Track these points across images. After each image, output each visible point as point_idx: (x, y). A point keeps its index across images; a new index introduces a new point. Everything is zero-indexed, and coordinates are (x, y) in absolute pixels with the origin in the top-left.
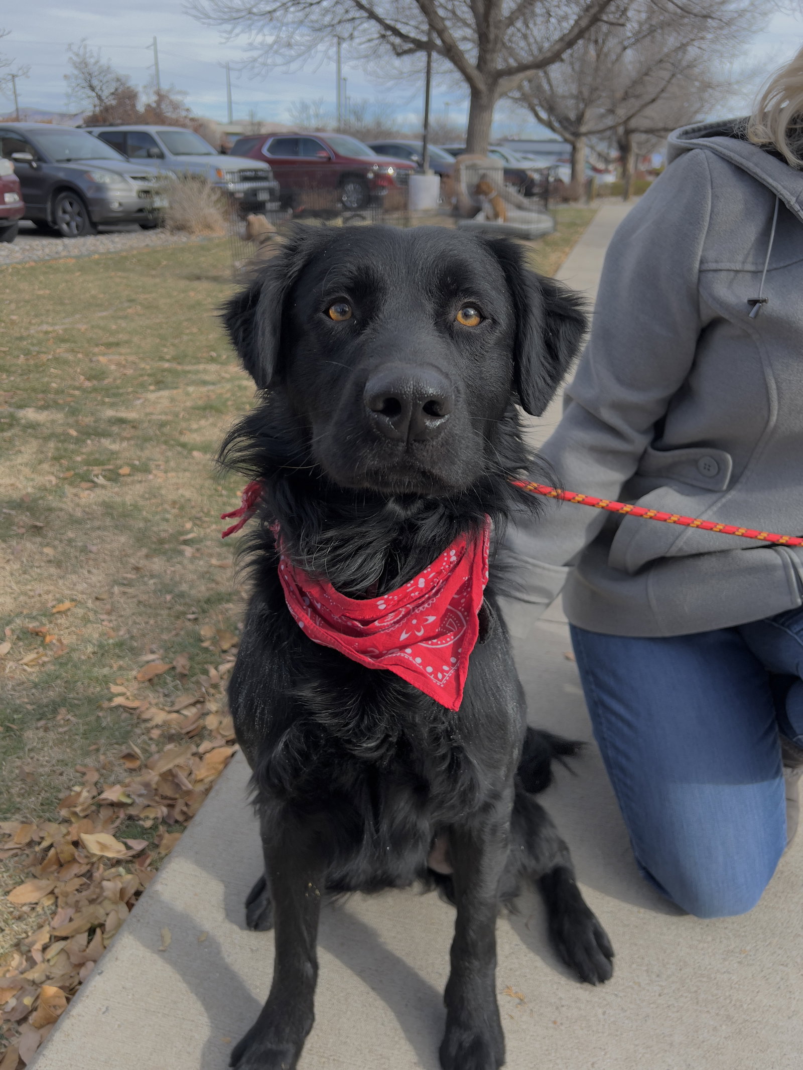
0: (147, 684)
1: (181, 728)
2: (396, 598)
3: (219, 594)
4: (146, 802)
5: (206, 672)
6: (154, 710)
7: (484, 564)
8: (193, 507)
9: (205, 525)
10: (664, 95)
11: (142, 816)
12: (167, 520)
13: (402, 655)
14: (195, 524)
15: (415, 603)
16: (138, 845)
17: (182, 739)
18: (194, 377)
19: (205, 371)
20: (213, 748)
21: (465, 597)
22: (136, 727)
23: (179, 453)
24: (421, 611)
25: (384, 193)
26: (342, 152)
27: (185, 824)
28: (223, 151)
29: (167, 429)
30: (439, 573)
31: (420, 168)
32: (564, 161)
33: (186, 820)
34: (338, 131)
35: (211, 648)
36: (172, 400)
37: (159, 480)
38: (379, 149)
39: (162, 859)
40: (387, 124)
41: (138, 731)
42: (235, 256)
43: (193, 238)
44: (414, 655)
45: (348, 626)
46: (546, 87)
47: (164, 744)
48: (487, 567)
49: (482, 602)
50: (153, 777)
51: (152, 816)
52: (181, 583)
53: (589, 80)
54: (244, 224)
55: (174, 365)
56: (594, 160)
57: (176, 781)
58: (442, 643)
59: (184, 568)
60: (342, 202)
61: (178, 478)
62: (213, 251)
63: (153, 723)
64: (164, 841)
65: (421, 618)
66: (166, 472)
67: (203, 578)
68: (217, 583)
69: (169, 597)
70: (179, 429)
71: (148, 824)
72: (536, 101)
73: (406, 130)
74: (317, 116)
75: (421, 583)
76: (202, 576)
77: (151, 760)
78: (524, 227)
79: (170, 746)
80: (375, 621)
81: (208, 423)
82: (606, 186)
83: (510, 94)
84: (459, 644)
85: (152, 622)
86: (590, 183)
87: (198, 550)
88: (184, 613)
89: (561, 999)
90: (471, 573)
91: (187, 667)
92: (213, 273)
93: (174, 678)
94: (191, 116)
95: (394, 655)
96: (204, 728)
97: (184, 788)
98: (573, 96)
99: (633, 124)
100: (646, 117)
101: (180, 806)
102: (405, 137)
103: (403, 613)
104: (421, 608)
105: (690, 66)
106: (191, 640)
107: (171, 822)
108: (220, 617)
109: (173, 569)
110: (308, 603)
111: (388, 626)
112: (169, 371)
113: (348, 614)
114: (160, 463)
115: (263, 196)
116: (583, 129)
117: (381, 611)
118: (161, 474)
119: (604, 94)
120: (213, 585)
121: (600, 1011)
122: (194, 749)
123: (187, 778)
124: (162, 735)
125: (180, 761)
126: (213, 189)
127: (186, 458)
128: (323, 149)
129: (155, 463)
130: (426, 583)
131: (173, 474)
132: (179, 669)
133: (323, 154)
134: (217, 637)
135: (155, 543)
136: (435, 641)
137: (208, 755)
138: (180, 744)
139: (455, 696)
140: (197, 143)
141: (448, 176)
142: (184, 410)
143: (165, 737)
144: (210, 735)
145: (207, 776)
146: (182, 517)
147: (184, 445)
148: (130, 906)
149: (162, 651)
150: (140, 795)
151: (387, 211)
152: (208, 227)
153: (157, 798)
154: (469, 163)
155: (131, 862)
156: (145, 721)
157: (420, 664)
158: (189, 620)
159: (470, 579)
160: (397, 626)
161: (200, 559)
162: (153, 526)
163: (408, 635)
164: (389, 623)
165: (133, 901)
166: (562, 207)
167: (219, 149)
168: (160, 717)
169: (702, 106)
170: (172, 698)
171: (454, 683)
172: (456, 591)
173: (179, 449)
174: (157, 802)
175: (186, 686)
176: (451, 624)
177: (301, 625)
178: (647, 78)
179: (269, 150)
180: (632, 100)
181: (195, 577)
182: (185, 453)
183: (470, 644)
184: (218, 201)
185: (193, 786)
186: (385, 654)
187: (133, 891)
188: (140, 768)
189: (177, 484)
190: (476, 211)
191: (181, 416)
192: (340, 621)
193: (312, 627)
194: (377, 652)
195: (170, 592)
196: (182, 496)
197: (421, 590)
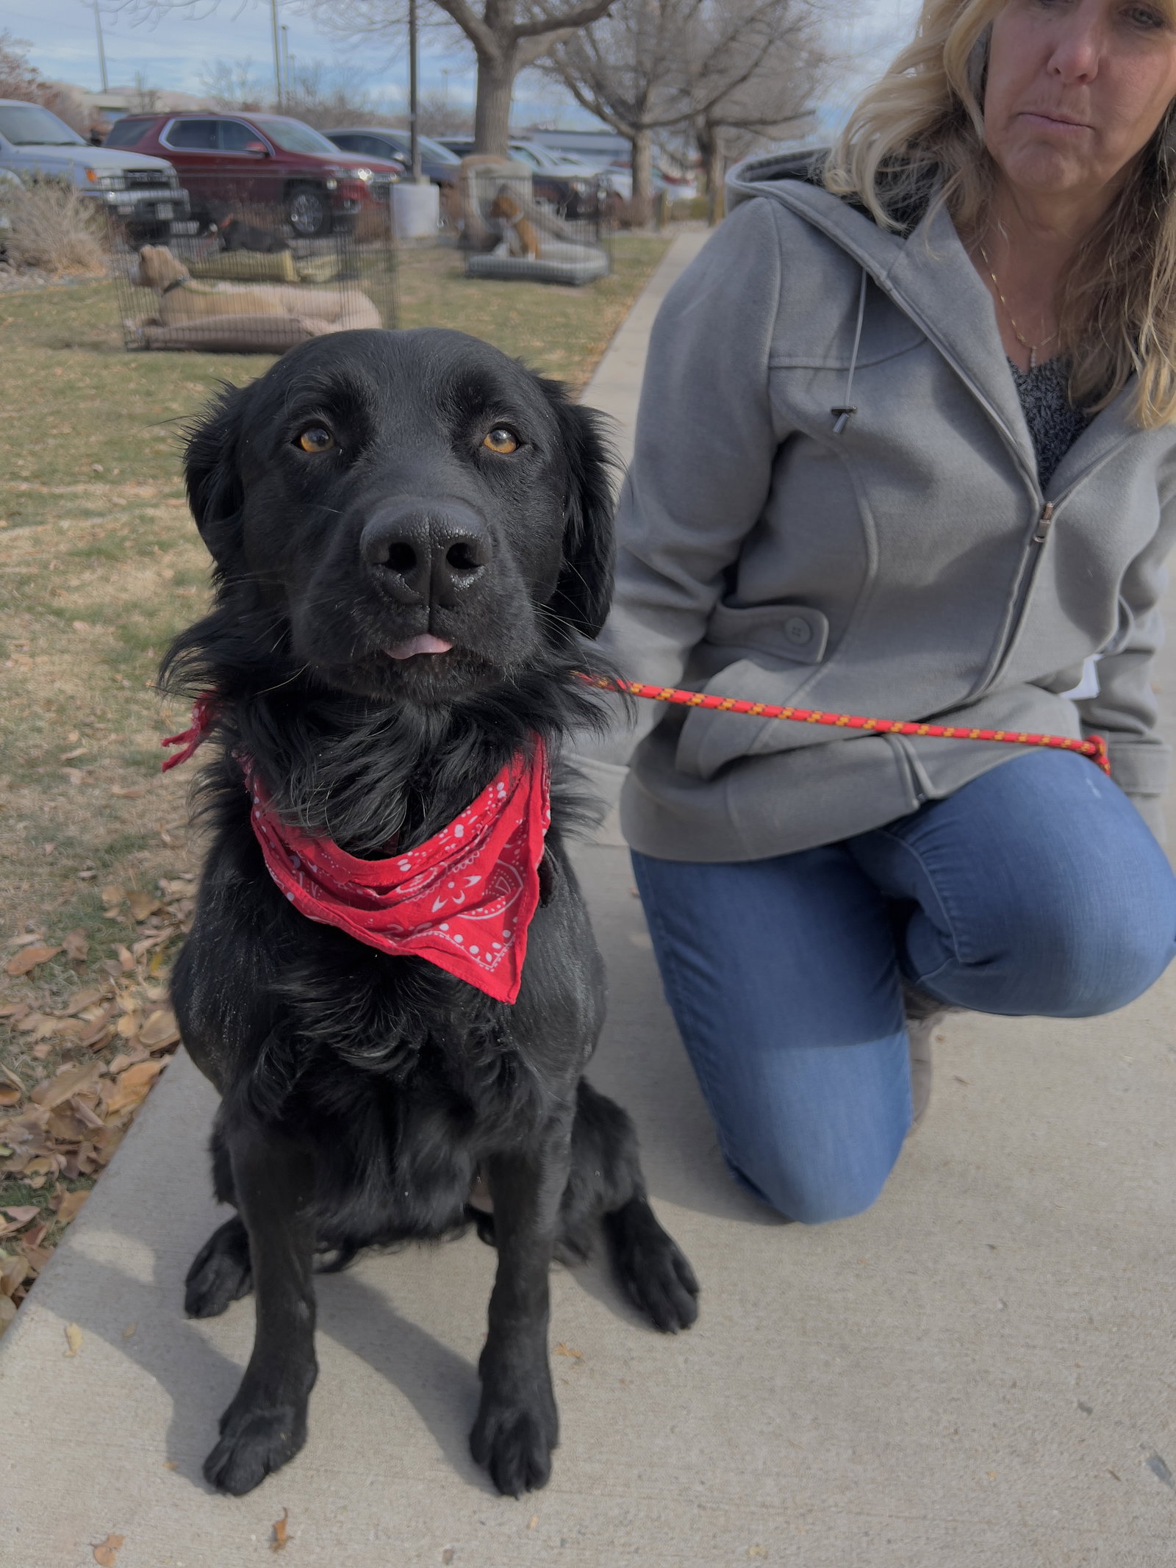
0: (24, 978)
1: (81, 1039)
2: (424, 854)
3: (126, 838)
4: (33, 1152)
5: (114, 955)
6: (37, 1016)
7: (544, 800)
8: (79, 708)
9: (99, 735)
10: (757, 70)
11: (28, 1172)
12: (39, 730)
13: (436, 933)
14: (83, 735)
15: (452, 859)
16: (24, 1214)
17: (84, 1055)
18: (69, 505)
19: (87, 495)
20: (132, 1064)
21: (519, 847)
22: (11, 1043)
23: (53, 625)
24: (461, 870)
25: (356, 210)
26: (286, 144)
27: (95, 1177)
28: (95, 141)
29: (30, 589)
30: (483, 816)
31: (408, 172)
32: (621, 165)
33: (96, 1171)
34: (279, 109)
35: (120, 919)
36: (36, 541)
37: (23, 669)
38: (344, 142)
39: (62, 1229)
40: (355, 102)
41: (14, 1049)
42: (126, 310)
43: (55, 279)
44: (452, 932)
45: (358, 896)
46: (589, 50)
47: (56, 1064)
48: (548, 804)
49: (543, 852)
50: (41, 1113)
51: (43, 1170)
52: (67, 825)
53: (651, 43)
54: (135, 258)
55: (36, 486)
56: (665, 165)
57: (77, 1116)
58: (490, 913)
59: (71, 802)
60: (292, 224)
61: (53, 663)
62: (89, 301)
63: (38, 1035)
64: (65, 1205)
65: (460, 879)
66: (32, 655)
67: (101, 814)
68: (123, 822)
69: (49, 848)
70: (50, 587)
71: (38, 1182)
72: (575, 74)
73: (384, 111)
74: (243, 84)
75: (459, 831)
76: (99, 812)
77: (37, 1089)
78: (566, 266)
79: (66, 1067)
80: (396, 886)
81: (95, 576)
82: (681, 204)
83: (539, 62)
84: (513, 911)
85: (25, 886)
86: (659, 199)
87: (90, 773)
88: (76, 870)
89: (630, 1350)
90: (527, 814)
91: (85, 950)
92: (92, 337)
93: (65, 966)
94: (40, 79)
95: (425, 934)
96: (116, 1036)
97: (91, 1126)
98: (628, 68)
99: (718, 112)
100: (736, 103)
101: (86, 1151)
102: (383, 122)
103: (435, 873)
104: (459, 866)
105: (794, 29)
106: (89, 910)
107: (74, 1175)
108: (131, 872)
109: (53, 804)
110: (297, 864)
111: (414, 892)
112: (28, 495)
113: (357, 881)
114: (22, 642)
115: (165, 213)
116: (647, 118)
117: (403, 873)
118: (24, 659)
119: (674, 66)
120: (118, 825)
121: (681, 1359)
122: (102, 1067)
123: (94, 1111)
124: (53, 1052)
125: (83, 1086)
126: (82, 201)
127: (64, 632)
128: (257, 139)
129: (14, 642)
130: (466, 830)
131: (45, 658)
132: (72, 954)
133: (257, 147)
134: (128, 902)
135: (22, 766)
136: (480, 910)
137: (123, 1075)
138: (81, 1063)
139: (511, 983)
140: (50, 126)
141: (451, 186)
142: (56, 558)
143: (57, 1055)
144: (125, 1046)
145: (124, 1106)
146: (63, 724)
147: (59, 613)
148: (18, 1301)
149: (43, 929)
150: (23, 1143)
151: (359, 241)
152: (79, 262)
153: (49, 1144)
154: (481, 167)
155: (15, 1238)
156: (25, 1033)
157: (461, 944)
158: (83, 879)
159: (526, 823)
160: (427, 892)
161: (94, 786)
162: (16, 740)
163: (443, 904)
164: (415, 889)
165: (22, 1293)
166: (619, 235)
167: (89, 135)
168: (47, 1027)
169: (812, 89)
170: (65, 996)
171: (508, 964)
172: (507, 839)
173: (52, 618)
174: (51, 1150)
175: (85, 978)
176: (502, 884)
177: (290, 897)
178: (734, 45)
179: (169, 139)
180: (715, 77)
181: (88, 815)
182: (62, 624)
183: (529, 910)
184: (92, 219)
185: (104, 1121)
186: (411, 933)
187: (21, 1279)
188: (21, 1103)
189: (51, 673)
190: (493, 241)
191: (52, 567)
192: (346, 888)
193: (306, 901)
194: (400, 929)
195: (52, 840)
196: (61, 691)
197: (459, 840)
